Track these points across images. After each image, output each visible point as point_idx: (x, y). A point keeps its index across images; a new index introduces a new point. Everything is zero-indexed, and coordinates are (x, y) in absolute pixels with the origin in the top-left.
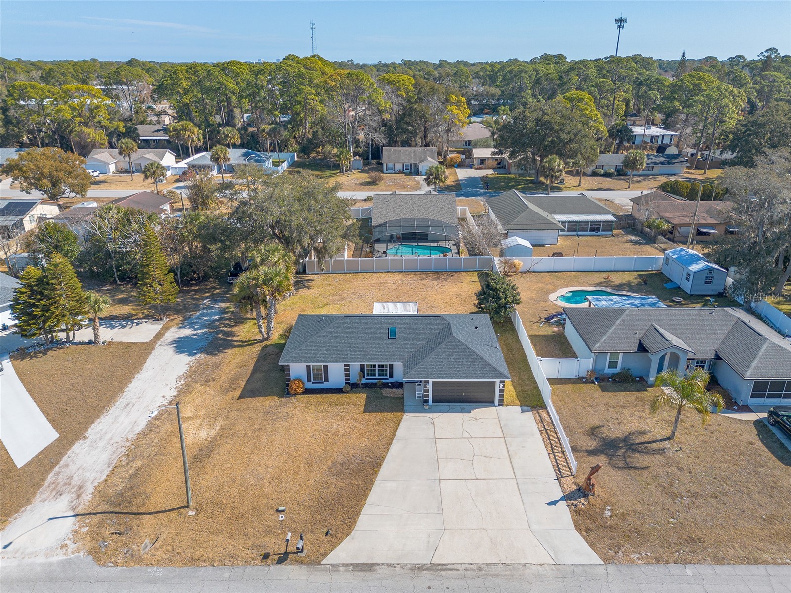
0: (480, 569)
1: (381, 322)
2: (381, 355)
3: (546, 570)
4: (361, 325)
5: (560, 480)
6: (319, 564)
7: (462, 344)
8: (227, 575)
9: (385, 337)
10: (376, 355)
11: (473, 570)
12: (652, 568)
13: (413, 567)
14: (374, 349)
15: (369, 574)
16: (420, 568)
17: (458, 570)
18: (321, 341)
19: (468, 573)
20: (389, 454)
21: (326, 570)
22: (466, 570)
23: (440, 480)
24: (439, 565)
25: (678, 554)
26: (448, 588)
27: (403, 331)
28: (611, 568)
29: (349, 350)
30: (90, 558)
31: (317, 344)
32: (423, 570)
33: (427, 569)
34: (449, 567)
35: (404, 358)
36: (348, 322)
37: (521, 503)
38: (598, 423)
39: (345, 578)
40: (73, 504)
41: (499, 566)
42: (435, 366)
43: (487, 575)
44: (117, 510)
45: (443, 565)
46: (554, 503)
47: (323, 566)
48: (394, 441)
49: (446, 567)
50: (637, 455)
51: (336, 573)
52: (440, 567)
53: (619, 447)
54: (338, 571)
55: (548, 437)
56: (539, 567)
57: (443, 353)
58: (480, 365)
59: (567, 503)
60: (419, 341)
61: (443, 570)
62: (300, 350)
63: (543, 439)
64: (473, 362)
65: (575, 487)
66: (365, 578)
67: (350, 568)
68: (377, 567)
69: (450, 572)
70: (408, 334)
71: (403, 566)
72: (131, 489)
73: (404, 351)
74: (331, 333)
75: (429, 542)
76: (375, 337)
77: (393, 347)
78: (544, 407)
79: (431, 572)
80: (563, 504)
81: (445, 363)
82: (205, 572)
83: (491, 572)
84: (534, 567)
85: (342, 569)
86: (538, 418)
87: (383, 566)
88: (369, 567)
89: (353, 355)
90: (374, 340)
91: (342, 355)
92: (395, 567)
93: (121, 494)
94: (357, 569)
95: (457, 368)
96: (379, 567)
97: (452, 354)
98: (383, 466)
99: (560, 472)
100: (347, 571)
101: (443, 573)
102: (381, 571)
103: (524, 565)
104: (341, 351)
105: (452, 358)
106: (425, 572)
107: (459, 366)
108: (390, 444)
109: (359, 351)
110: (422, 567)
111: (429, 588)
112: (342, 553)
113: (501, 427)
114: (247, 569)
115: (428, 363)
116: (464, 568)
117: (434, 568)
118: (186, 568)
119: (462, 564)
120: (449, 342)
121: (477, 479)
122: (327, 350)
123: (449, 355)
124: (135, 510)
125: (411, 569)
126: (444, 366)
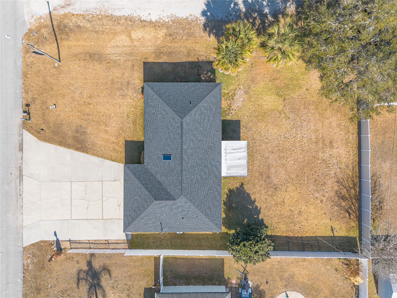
0: (20, 195)
1: (177, 149)
2: (150, 150)
3: (20, 222)
4: (174, 134)
5: (68, 242)
6: (23, 128)
7: (148, 206)
8: (18, 91)
9: (164, 153)
10: (150, 146)
11: (20, 192)
12: (21, 266)
13: (21, 168)
14: (154, 145)
15: (18, 149)
16: (21, 170)
17: (20, 186)
18: (161, 108)
19: (18, 190)
20: (90, 156)
21: (20, 131)
22: (20, 189)
23: (71, 182)
24: (22, 178)
25: (30, 280)
26: (11, 181)
27: (168, 165)
28: (21, 249)
29: (154, 128)
30: (27, 31)
31: (158, 105)
32: (20, 172)
33: (20, 173)
34: (21, 182)
35: (148, 165)
36: (176, 125)
37: (56, 219)
38: (113, 275)
39: (16, 140)
40: (58, 7)
41: (22, 203)
42: (132, 186)
43: (17, 198)
44: (56, 30)
45: (22, 180)
46: (55, 234)
47: (22, 130)
48: (100, 159)
49: (21, 181)
50: (88, 287)
51: (18, 136)
52: (21, 179)
53: (94, 280)
54: (19, 136)
55: (102, 244)
56: (21, 220)
57: (141, 192)
58: (133, 215)
59: (55, 241)
60: (160, 176)
61: (20, 180)
62: (153, 95)
63: (101, 240)
64: (135, 211)
65: (63, 247)
66: (16, 148)
67: (21, 141)
68: (21, 152)
69: (19, 183)
70: (166, 169)
71: (22, 163)
72: (71, 30)
73: (153, 165)
74: (167, 114)
75: (34, 175)
76: (164, 146)
77: (156, 158)
78: (130, 248)
79: (19, 175)
80: (55, 239)
81: (134, 192)
82: (20, 82)
83: (19, 199)
84: (21, 217)
85: (21, 138)
86: (119, 242)
87: (22, 155)
88: (21, 149)
89: (150, 131)
90: (161, 144)
91: (149, 124)
92: (21, 160)
93: (65, 26)
94: (20, 144)
95: (131, 200)
96: (22, 153)
97: (141, 198)
98: (81, 153)
99: (74, 243)
100: (19, 140)
101: (18, 180)
102: (19, 154)
103: (22, 214)
104: (153, 123)
105: (138, 198)
106: (19, 172)
107: (132, 202)
108: (98, 156)
109: (152, 135)
110: (21, 171)
111: (11, 174)
112: (28, 137)
113: (112, 219)
114: (20, 99)
115: (134, 181)
116: (21, 189)
117: (21, 176)
118: (21, 73)
119: (23, 188)
120: (149, 197)
121: (71, 200)
122: (154, 113)
123: (139, 196)
124: (58, 37)
125: (20, 167)
126: (132, 191)
